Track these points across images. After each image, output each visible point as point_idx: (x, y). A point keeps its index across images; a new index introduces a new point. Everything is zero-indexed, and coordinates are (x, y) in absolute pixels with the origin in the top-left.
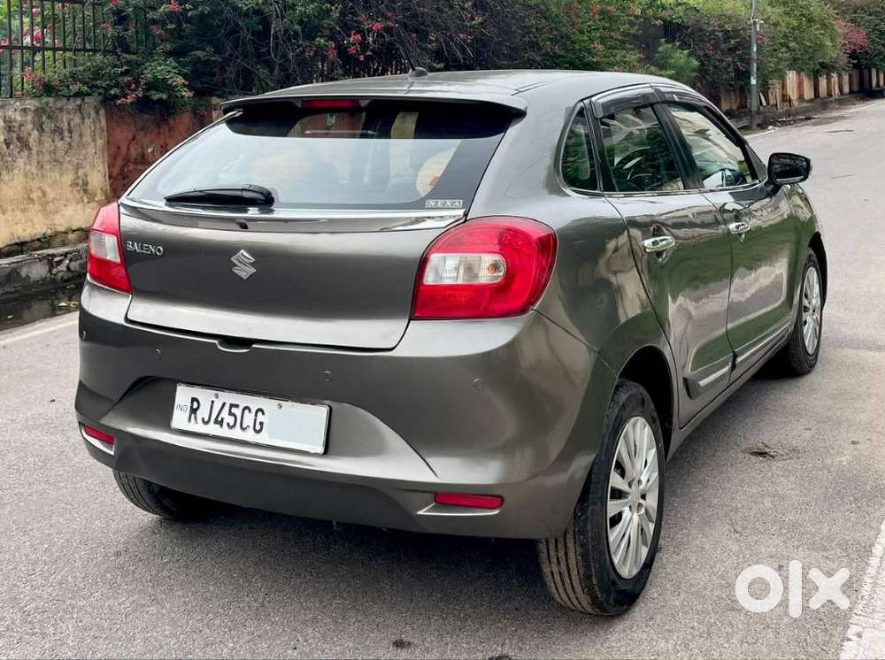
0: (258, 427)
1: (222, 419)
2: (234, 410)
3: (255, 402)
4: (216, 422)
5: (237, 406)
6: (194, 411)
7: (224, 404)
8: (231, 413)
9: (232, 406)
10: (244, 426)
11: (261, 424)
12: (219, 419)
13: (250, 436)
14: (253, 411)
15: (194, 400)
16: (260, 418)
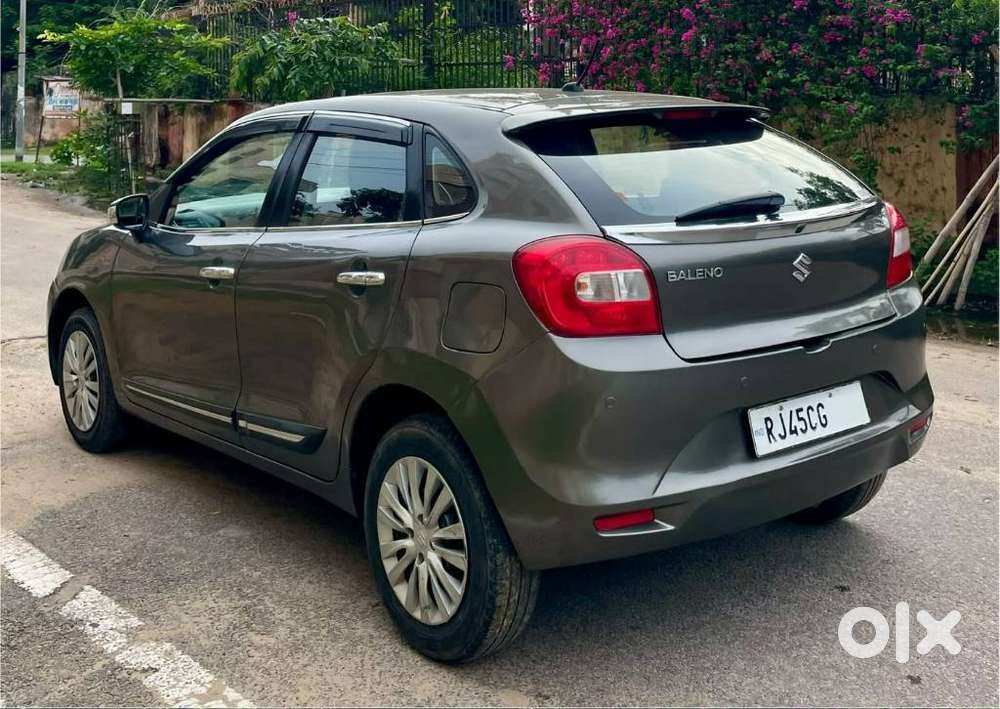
0: (824, 422)
1: (795, 427)
2: (801, 415)
3: (812, 400)
4: (792, 432)
5: (801, 410)
6: (769, 431)
7: (791, 412)
8: (800, 419)
9: (798, 411)
10: (814, 425)
11: (825, 416)
12: (793, 429)
13: (821, 433)
14: (815, 408)
15: (767, 419)
16: (822, 412)
